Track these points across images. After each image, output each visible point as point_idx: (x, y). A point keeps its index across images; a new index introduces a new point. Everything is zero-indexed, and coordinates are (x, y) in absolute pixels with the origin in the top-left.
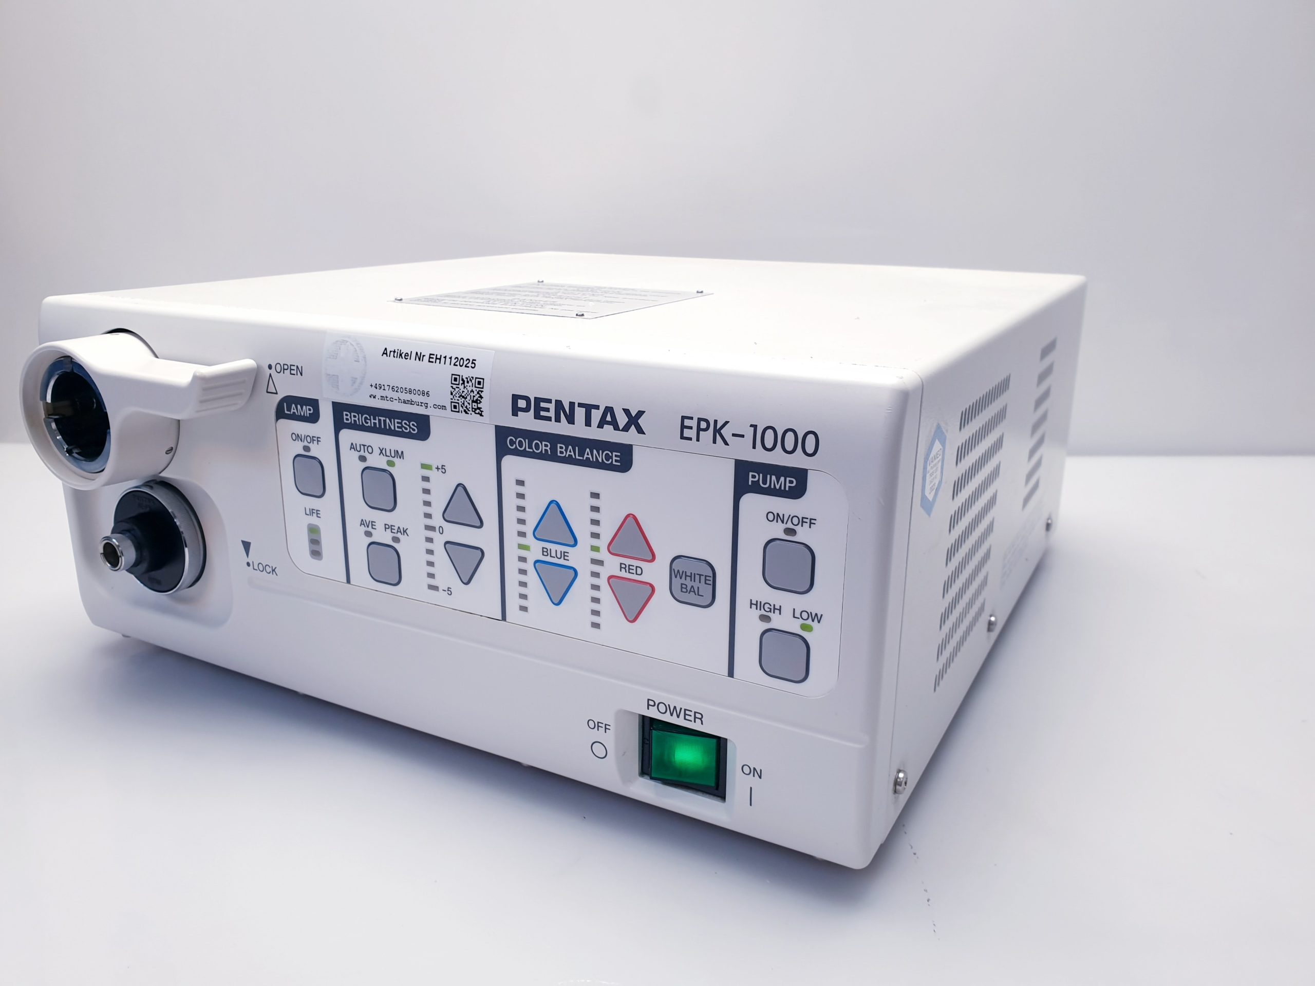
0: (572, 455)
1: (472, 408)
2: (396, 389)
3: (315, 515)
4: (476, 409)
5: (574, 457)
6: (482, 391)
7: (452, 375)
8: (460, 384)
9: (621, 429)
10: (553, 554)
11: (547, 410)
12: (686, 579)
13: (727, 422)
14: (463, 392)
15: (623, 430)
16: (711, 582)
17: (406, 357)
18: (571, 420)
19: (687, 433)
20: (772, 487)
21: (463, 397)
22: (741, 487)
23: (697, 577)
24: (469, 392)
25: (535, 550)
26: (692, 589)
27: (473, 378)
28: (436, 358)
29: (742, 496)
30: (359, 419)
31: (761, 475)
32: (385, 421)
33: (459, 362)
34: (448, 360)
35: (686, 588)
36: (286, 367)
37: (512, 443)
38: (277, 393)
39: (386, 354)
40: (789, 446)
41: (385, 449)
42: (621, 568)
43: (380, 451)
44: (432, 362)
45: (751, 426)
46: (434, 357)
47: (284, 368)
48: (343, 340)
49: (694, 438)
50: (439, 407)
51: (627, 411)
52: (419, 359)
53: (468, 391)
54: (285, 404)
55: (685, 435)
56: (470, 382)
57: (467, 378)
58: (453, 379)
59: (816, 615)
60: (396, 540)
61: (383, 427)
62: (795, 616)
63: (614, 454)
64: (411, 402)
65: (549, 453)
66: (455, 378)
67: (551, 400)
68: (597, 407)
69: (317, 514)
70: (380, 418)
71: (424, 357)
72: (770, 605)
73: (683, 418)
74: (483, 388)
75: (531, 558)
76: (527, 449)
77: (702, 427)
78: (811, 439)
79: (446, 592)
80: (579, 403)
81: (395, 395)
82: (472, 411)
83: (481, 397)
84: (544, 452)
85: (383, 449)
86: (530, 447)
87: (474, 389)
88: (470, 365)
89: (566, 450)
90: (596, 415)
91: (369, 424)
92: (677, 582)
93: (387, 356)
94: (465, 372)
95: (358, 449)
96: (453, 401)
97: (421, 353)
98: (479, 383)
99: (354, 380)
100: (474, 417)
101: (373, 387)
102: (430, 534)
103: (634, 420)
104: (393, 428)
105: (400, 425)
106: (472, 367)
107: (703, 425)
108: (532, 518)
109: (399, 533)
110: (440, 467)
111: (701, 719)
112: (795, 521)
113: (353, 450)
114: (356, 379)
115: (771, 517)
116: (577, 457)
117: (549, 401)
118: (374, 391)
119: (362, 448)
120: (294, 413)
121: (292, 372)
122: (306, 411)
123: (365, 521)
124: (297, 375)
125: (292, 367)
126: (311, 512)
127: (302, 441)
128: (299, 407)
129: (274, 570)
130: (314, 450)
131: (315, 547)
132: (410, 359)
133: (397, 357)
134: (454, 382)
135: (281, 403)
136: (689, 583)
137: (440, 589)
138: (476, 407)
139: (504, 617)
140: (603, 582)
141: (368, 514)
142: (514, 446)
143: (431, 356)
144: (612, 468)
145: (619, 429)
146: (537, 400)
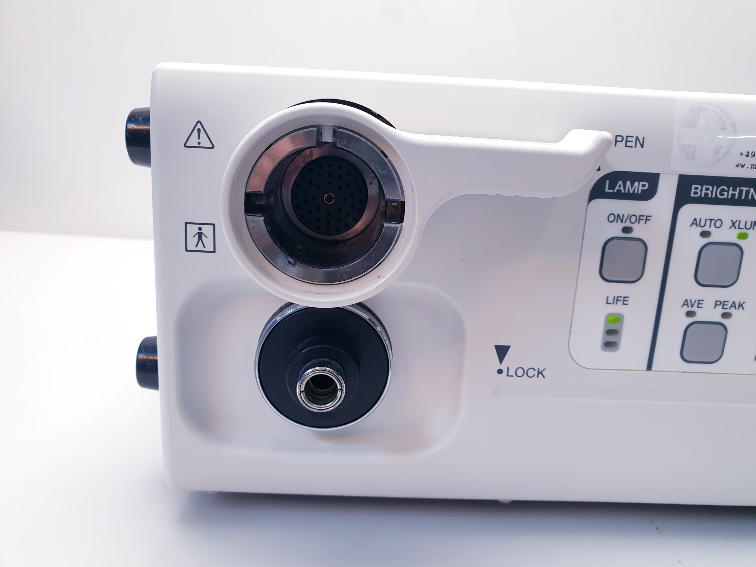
3: (620, 303)
30: (712, 192)
32: (748, 192)
36: (619, 139)
38: (599, 170)
41: (740, 221)
43: (731, 224)
48: (700, 107)
54: (608, 182)
60: (726, 315)
61: (743, 197)
69: (624, 300)
70: (742, 188)
85: (737, 221)
91: (725, 196)
95: (702, 224)
99: (718, 149)
101: (744, 156)
109: (733, 309)
113: (694, 226)
114: (721, 147)
118: (743, 160)
119: (708, 222)
120: (619, 191)
121: (629, 144)
122: (639, 187)
123: (691, 300)
124: (635, 147)
125: (629, 139)
126: (617, 300)
127: (622, 221)
128: (628, 183)
129: (541, 373)
130: (639, 231)
131: (611, 338)
135: (602, 180)
141: (697, 292)
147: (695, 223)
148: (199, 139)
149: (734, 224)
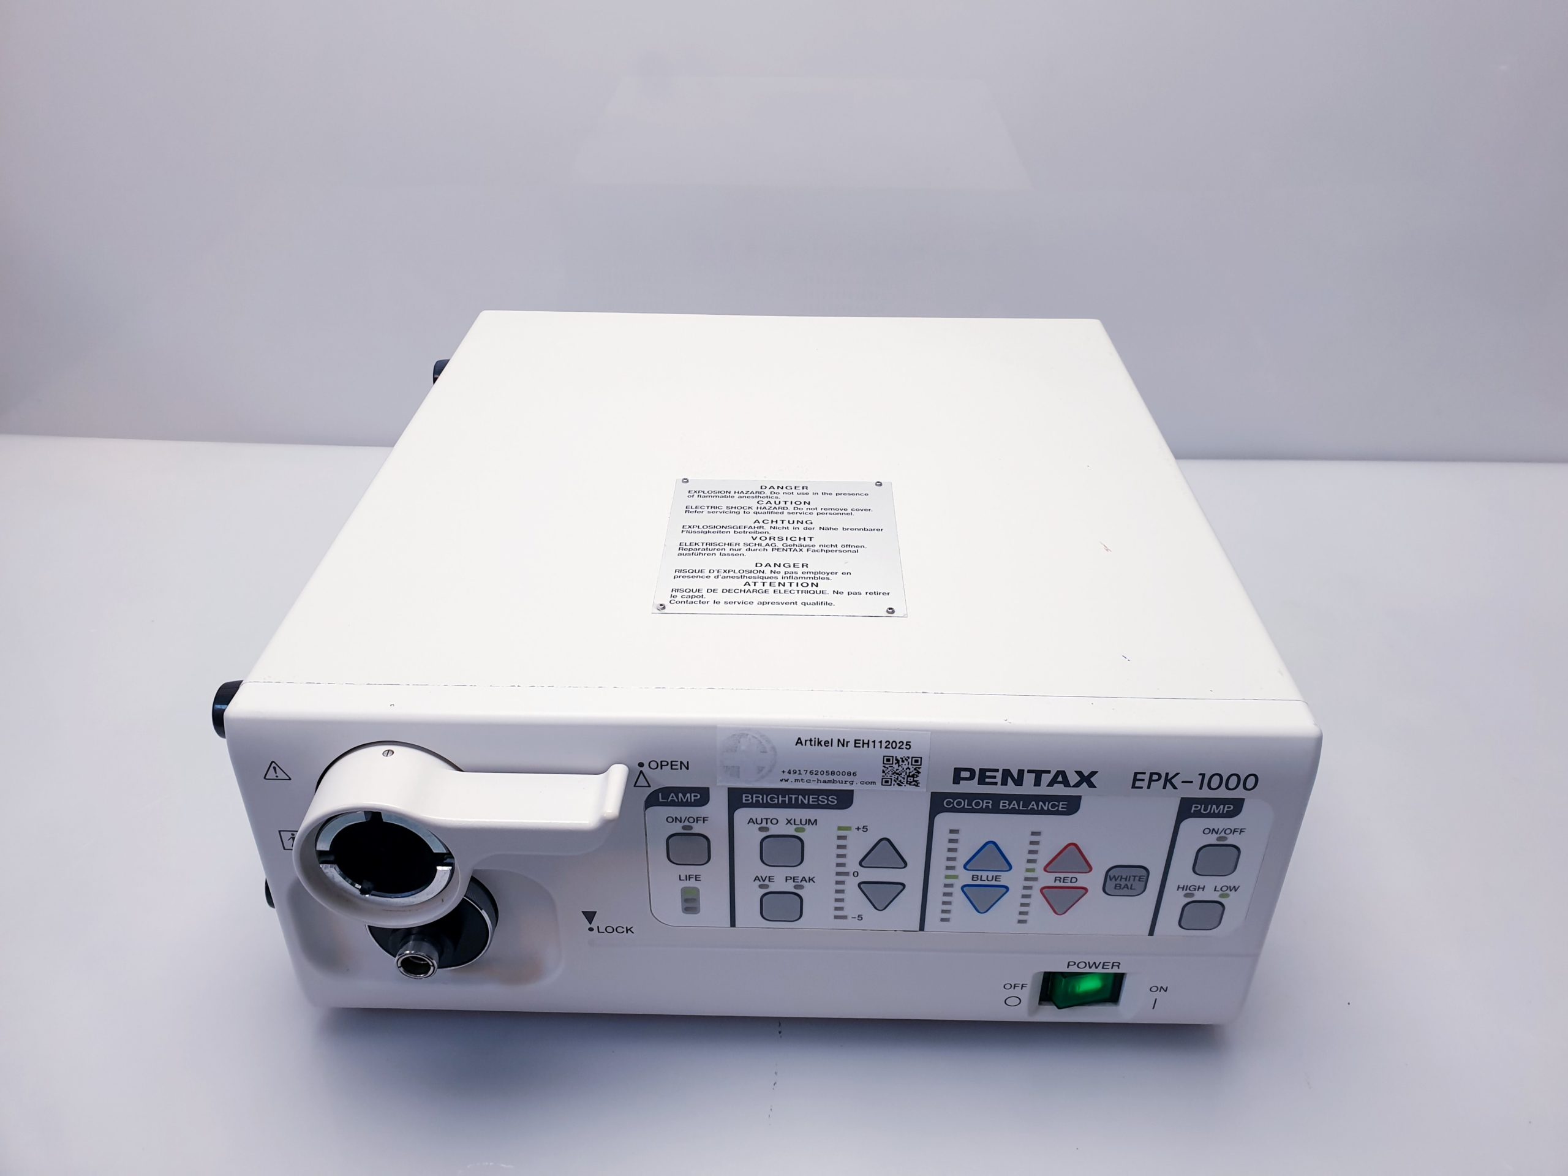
0: (1015, 808)
1: (907, 781)
2: (815, 773)
3: (693, 879)
4: (911, 782)
5: (1017, 808)
6: (919, 768)
7: (884, 756)
8: (894, 763)
9: (1072, 785)
10: (984, 878)
11: (994, 777)
12: (1121, 880)
13: (1177, 774)
14: (897, 770)
15: (1073, 786)
16: (1145, 879)
17: (826, 745)
19: (1138, 784)
20: (1211, 812)
21: (897, 774)
22: (1184, 814)
23: (1132, 878)
24: (905, 769)
25: (964, 878)
26: (1126, 886)
27: (909, 757)
28: (864, 743)
29: (1184, 820)
30: (763, 799)
32: (797, 799)
33: (891, 744)
34: (878, 744)
35: (1120, 886)
36: (664, 763)
37: (948, 803)
38: (649, 786)
39: (801, 743)
40: (1232, 785)
41: (795, 820)
42: (1056, 880)
43: (787, 822)
44: (860, 747)
45: (1200, 774)
46: (861, 742)
47: (661, 765)
49: (1145, 787)
50: (867, 783)
51: (1079, 773)
52: (843, 745)
53: (903, 769)
54: (661, 794)
55: (1136, 785)
56: (905, 761)
57: (902, 758)
58: (885, 760)
59: (1234, 887)
60: (798, 887)
61: (793, 802)
62: (1217, 890)
63: (1061, 803)
64: (834, 782)
65: (991, 808)
66: (888, 759)
67: (998, 769)
68: (1049, 772)
69: (696, 878)
70: (790, 796)
71: (849, 743)
72: (1195, 886)
73: (1136, 774)
74: (921, 765)
75: (958, 884)
76: (966, 807)
77: (1153, 779)
78: (1252, 780)
79: (856, 919)
80: (1028, 770)
81: (814, 777)
82: (907, 784)
83: (919, 772)
84: (984, 807)
85: (791, 819)
86: (970, 804)
87: (910, 766)
88: (904, 746)
89: (1009, 805)
91: (776, 802)
92: (1111, 885)
93: (802, 745)
94: (899, 753)
95: (759, 822)
96: (886, 777)
97: (844, 740)
98: (916, 761)
99: (759, 768)
100: (912, 788)
101: (786, 773)
102: (842, 878)
103: (1086, 779)
104: (806, 803)
105: (816, 800)
106: (906, 748)
108: (963, 856)
109: (803, 882)
111: (1118, 966)
113: (751, 823)
114: (763, 768)
115: (1207, 831)
116: (1021, 808)
117: (997, 771)
118: (786, 776)
119: (764, 821)
120: (673, 801)
121: (674, 767)
122: (691, 797)
123: (761, 877)
124: (681, 769)
125: (674, 763)
126: (688, 878)
127: (681, 822)
128: (680, 795)
129: (629, 930)
130: (700, 828)
131: (690, 905)
132: (832, 746)
133: (815, 745)
134: (885, 762)
135: (655, 793)
136: (1123, 883)
137: (850, 918)
138: (912, 780)
139: (922, 928)
140: (1036, 893)
141: (766, 871)
142: (952, 805)
143: (857, 742)
144: (1058, 813)
145: (1070, 786)
146: (983, 771)
147: (751, 821)
148: (276, 773)
149: (789, 822)
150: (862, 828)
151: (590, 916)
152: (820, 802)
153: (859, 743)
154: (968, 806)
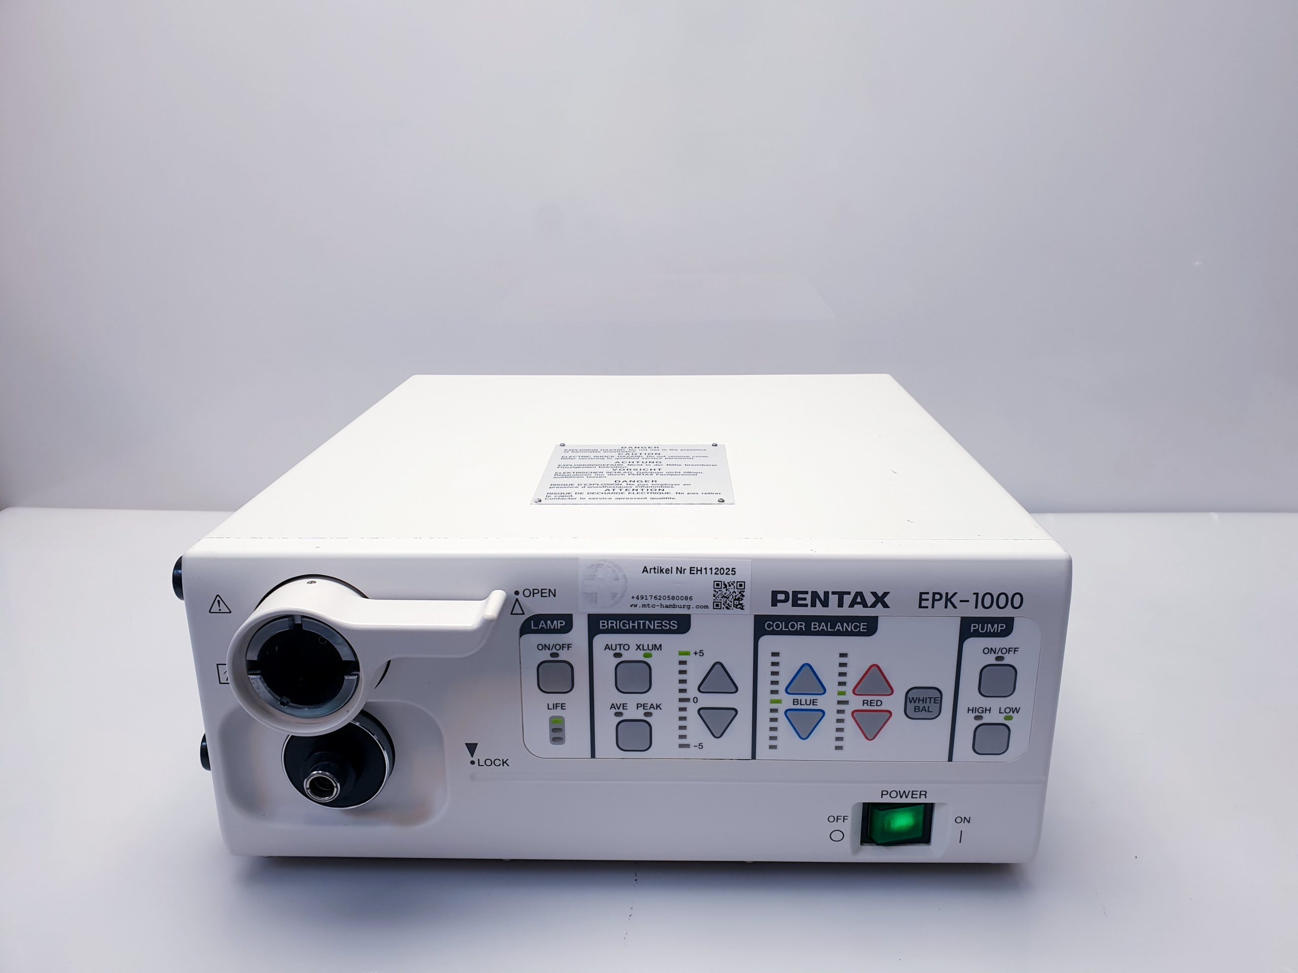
0: (824, 629)
1: (734, 605)
2: (658, 598)
3: (559, 708)
4: (737, 605)
5: (826, 630)
6: (743, 592)
7: (714, 581)
8: (723, 588)
9: (869, 605)
10: (803, 702)
11: (805, 599)
12: (919, 703)
13: (955, 593)
14: (725, 593)
15: (870, 607)
16: (939, 702)
17: (667, 572)
18: (825, 604)
19: (924, 603)
20: (988, 631)
21: (726, 597)
22: (965, 634)
23: (928, 700)
24: (732, 593)
25: (787, 702)
26: (924, 709)
27: (734, 582)
28: (697, 570)
29: (965, 640)
30: (616, 625)
31: (980, 625)
32: (644, 624)
33: (719, 571)
34: (709, 571)
35: (919, 709)
36: (535, 591)
37: (769, 626)
38: (523, 614)
39: (647, 571)
40: (1002, 604)
41: (643, 645)
42: (864, 703)
43: (637, 647)
44: (694, 574)
45: (974, 594)
46: (695, 569)
47: (533, 593)
48: (598, 564)
49: (930, 606)
50: (702, 607)
51: (874, 594)
52: (681, 573)
53: (730, 593)
54: (532, 622)
55: (923, 605)
56: (732, 585)
57: (729, 583)
58: (715, 585)
59: (1016, 708)
60: (648, 714)
61: (642, 628)
62: (1001, 712)
63: (862, 624)
64: (674, 606)
65: (804, 630)
66: (717, 584)
67: (808, 592)
68: (849, 593)
69: (562, 706)
70: (639, 621)
71: (685, 571)
72: (983, 708)
73: (921, 594)
74: (744, 589)
75: (782, 708)
76: (784, 629)
77: (936, 598)
78: (1017, 598)
79: (697, 748)
80: (832, 592)
81: (658, 602)
82: (734, 607)
83: (743, 596)
84: (798, 629)
85: (640, 645)
86: (786, 627)
87: (736, 590)
88: (730, 572)
89: (819, 626)
90: (847, 599)
91: (627, 628)
92: (911, 706)
93: (648, 573)
94: (726, 579)
95: (614, 648)
96: (716, 601)
97: (681, 568)
98: (741, 585)
99: (614, 595)
100: (738, 611)
101: (635, 599)
102: (683, 705)
103: (880, 599)
104: (652, 627)
105: (660, 625)
106: (732, 574)
107: (937, 597)
108: (784, 680)
109: (652, 709)
110: (698, 652)
111: (925, 795)
112: (1004, 651)
113: (607, 650)
114: (616, 594)
115: (986, 651)
116: (829, 630)
117: (806, 593)
118: (635, 602)
119: (618, 647)
120: (543, 628)
121: (544, 595)
122: (557, 624)
123: (616, 704)
124: (549, 596)
125: (543, 591)
126: (556, 706)
127: (549, 649)
128: (549, 622)
129: (505, 762)
130: (563, 655)
131: (557, 735)
132: (672, 573)
133: (658, 573)
134: (715, 587)
135: (528, 621)
136: (921, 705)
137: (692, 746)
138: (738, 603)
139: (754, 757)
140: (847, 716)
141: (620, 698)
142: (772, 628)
143: (692, 569)
144: (859, 634)
145: (867, 607)
146: (795, 593)
147: (607, 647)
148: (219, 607)
149: (638, 647)
150: (699, 652)
151: (472, 748)
152: (663, 627)
153: (694, 570)
154: (785, 628)
